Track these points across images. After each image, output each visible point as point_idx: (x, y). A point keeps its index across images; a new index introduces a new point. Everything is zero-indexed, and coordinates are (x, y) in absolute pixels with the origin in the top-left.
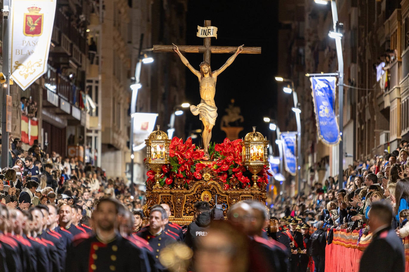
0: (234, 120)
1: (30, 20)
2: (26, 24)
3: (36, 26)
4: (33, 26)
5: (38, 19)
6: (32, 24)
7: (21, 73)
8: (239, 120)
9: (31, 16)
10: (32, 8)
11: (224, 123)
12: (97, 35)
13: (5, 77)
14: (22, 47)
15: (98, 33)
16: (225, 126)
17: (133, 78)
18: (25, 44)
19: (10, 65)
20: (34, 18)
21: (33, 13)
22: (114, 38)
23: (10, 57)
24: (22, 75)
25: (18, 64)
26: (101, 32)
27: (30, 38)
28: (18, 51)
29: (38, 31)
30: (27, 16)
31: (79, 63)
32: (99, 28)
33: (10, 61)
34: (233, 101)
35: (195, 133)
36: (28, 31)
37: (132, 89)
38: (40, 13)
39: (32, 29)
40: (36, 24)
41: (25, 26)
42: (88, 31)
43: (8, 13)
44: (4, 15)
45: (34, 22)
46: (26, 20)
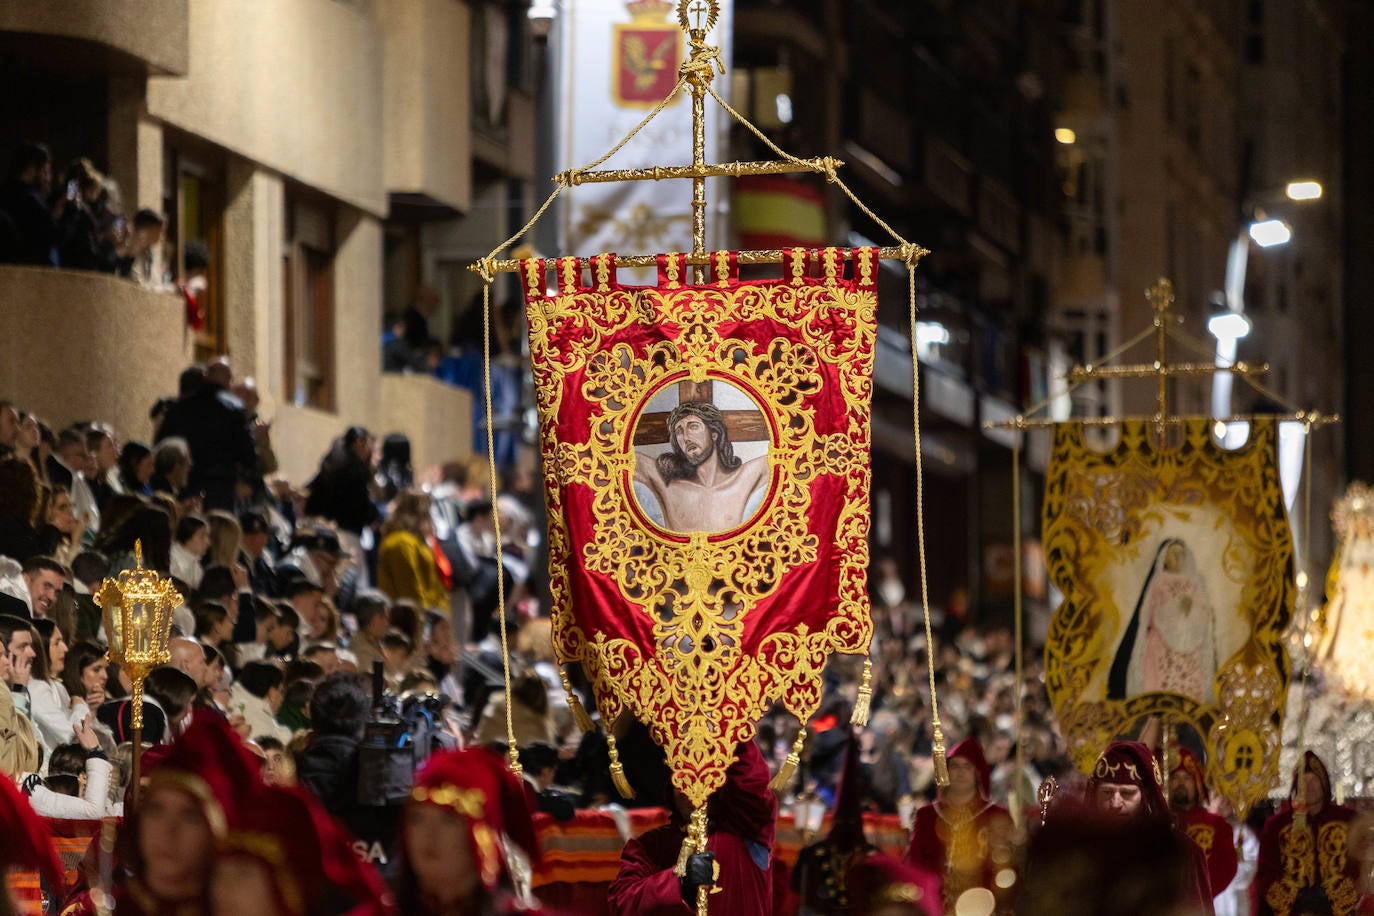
1: (636, 48)
2: (622, 64)
3: (660, 73)
4: (649, 70)
5: (665, 46)
6: (641, 63)
9: (642, 34)
18: (617, 140)
21: (646, 23)
25: (597, 219)
29: (664, 87)
30: (625, 35)
33: (561, 205)
36: (628, 91)
39: (645, 81)
40: (658, 64)
41: (617, 73)
42: (1065, 136)
43: (548, 21)
44: (538, 29)
45: (649, 55)
46: (623, 51)
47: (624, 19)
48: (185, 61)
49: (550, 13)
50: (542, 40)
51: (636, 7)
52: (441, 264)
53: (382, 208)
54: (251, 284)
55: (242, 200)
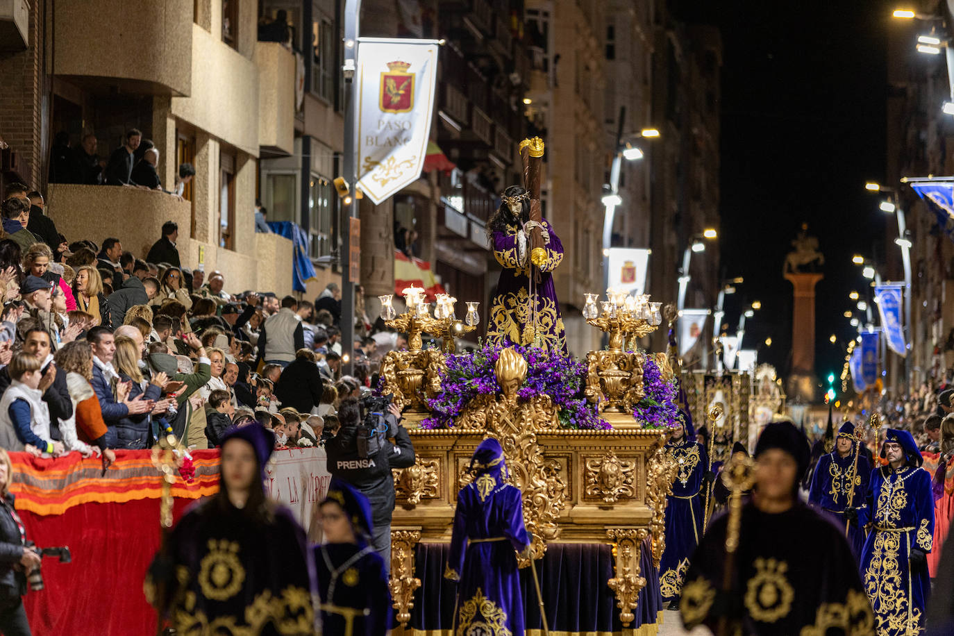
0: (806, 260)
1: (391, 84)
2: (384, 91)
3: (402, 96)
4: (397, 94)
5: (406, 83)
6: (394, 91)
7: (376, 178)
8: (816, 261)
9: (394, 78)
10: (395, 63)
11: (790, 265)
12: (544, 109)
13: (347, 185)
14: (378, 132)
15: (546, 104)
16: (790, 271)
17: (607, 186)
18: (382, 127)
19: (356, 163)
20: (399, 80)
21: (397, 73)
22: (576, 115)
23: (356, 150)
24: (377, 180)
25: (372, 164)
26: (551, 104)
27: (389, 116)
28: (370, 139)
29: (405, 103)
30: (386, 77)
31: (508, 159)
32: (548, 96)
33: (356, 157)
34: (805, 227)
35: (732, 285)
36: (387, 104)
37: (605, 204)
38: (409, 71)
39: (396, 100)
40: (402, 92)
41: (382, 95)
42: (527, 101)
43: (353, 72)
44: (347, 76)
45: (398, 88)
46: (385, 85)
47: (387, 71)
48: (190, 91)
49: (353, 68)
50: (349, 81)
51: (393, 65)
52: (269, 176)
53: (257, 154)
54: (207, 190)
55: (203, 151)
